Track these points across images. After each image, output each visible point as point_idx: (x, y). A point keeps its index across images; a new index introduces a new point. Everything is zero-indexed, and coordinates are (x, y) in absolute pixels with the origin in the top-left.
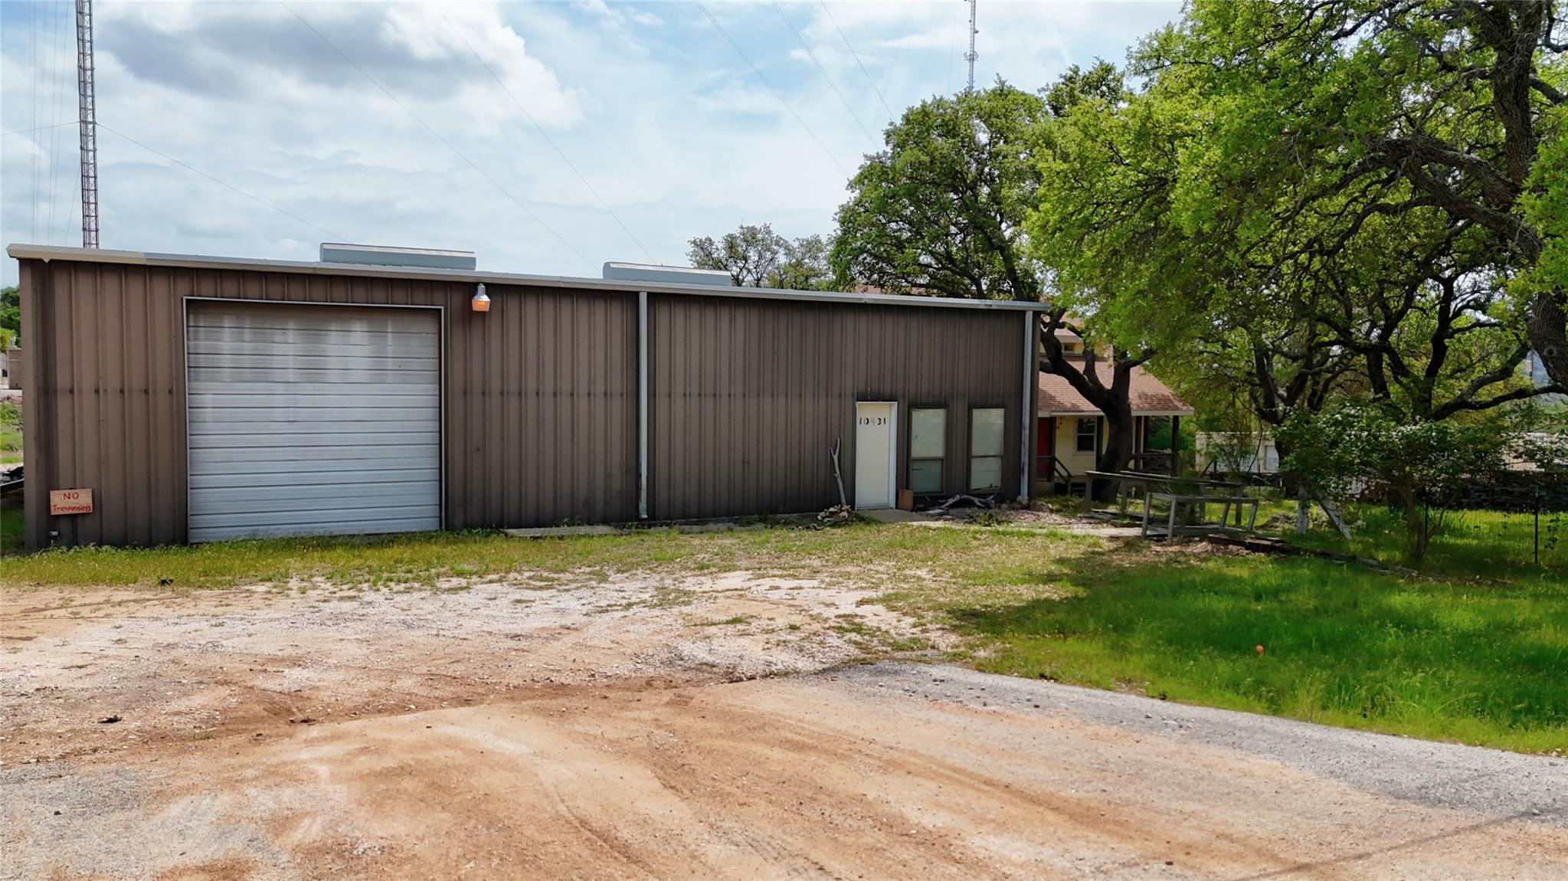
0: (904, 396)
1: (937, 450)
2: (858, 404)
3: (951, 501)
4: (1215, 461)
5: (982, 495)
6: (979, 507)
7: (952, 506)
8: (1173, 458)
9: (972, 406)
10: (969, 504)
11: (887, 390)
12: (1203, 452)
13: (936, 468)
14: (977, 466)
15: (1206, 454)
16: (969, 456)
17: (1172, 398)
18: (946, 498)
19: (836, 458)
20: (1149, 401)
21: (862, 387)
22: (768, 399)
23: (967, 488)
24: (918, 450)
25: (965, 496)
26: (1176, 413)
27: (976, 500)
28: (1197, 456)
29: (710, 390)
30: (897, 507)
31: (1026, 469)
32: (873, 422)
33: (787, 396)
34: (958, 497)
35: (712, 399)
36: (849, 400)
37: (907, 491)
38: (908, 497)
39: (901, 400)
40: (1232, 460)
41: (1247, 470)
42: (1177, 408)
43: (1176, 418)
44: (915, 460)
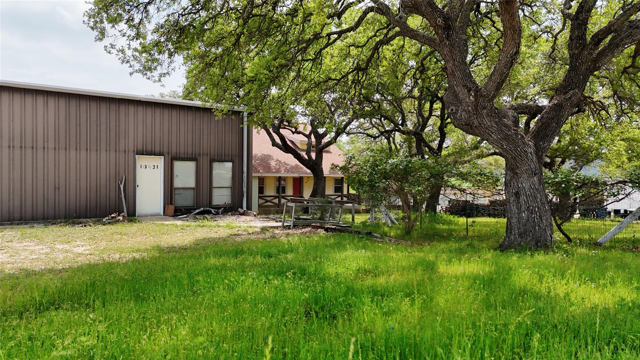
0: (168, 153)
1: (192, 183)
2: (137, 156)
3: (197, 211)
5: (218, 208)
6: (214, 214)
7: (199, 213)
9: (212, 161)
10: (209, 212)
11: (157, 150)
13: (191, 194)
14: (215, 192)
16: (211, 188)
18: (195, 210)
19: (122, 187)
21: (140, 147)
22: (73, 153)
23: (210, 204)
24: (178, 183)
25: (208, 209)
27: (213, 211)
29: (29, 144)
30: (164, 215)
31: (245, 195)
32: (150, 167)
33: (87, 150)
34: (202, 209)
35: (31, 150)
36: (131, 155)
37: (170, 206)
38: (171, 209)
39: (167, 156)
44: (175, 189)
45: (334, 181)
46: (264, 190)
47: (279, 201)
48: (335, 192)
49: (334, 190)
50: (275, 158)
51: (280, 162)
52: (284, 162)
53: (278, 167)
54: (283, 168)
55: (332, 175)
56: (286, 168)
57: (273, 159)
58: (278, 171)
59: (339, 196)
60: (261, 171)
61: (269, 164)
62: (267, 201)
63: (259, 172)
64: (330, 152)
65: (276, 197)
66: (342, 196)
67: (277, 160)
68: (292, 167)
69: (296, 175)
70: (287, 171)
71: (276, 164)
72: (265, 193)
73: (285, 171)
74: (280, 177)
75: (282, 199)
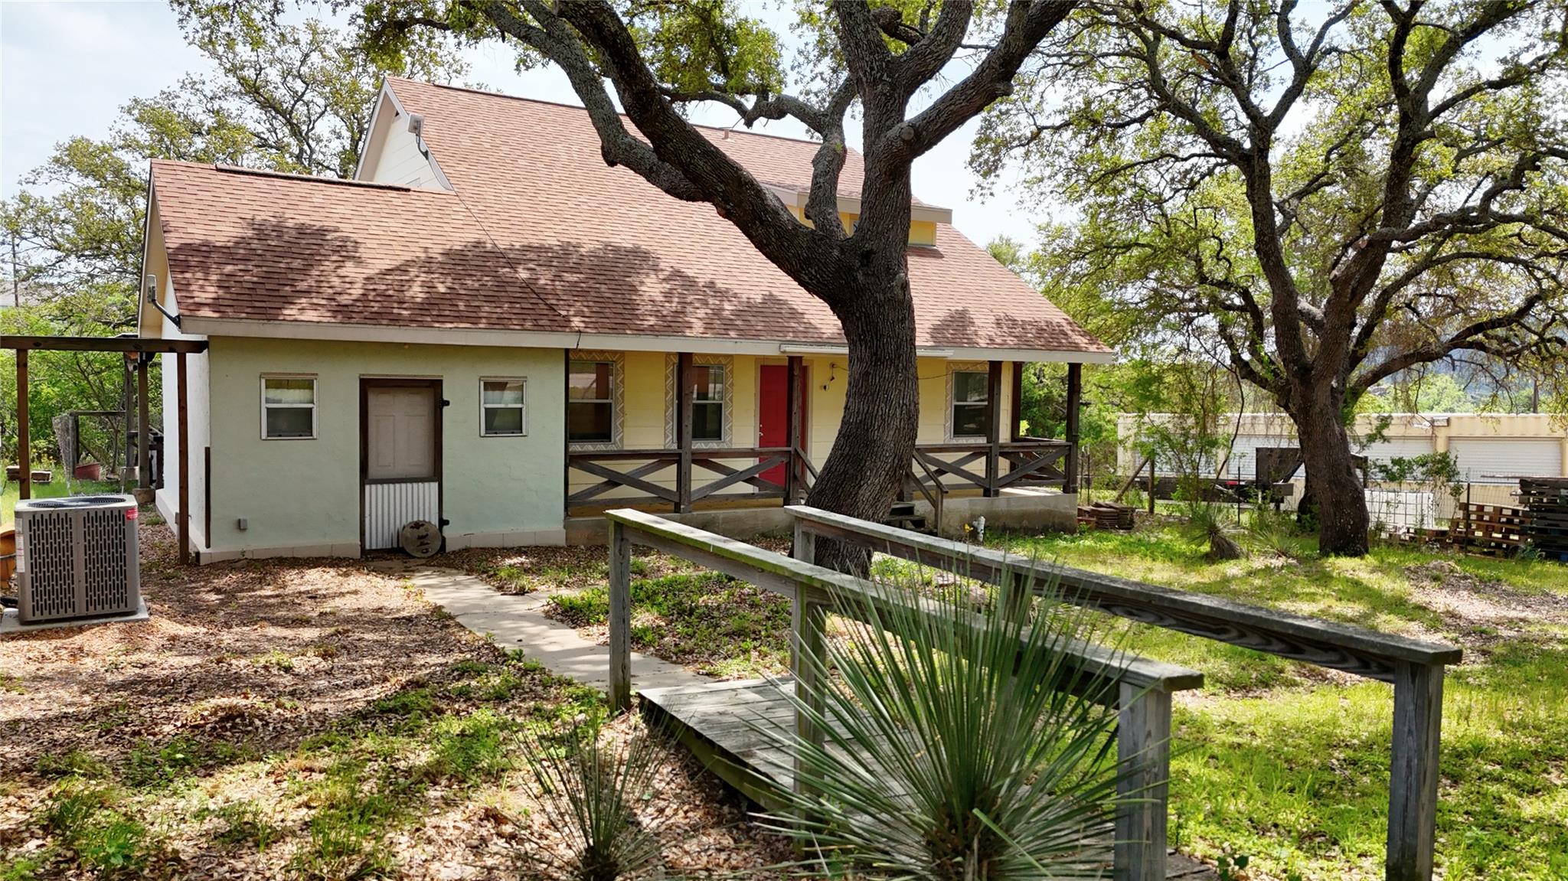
4: (1151, 459)
8: (1070, 451)
12: (1129, 444)
15: (1135, 445)
17: (1067, 328)
20: (1018, 331)
26: (1075, 358)
28: (1120, 450)
40: (1184, 458)
41: (1213, 476)
42: (1077, 348)
43: (1075, 369)
45: (951, 385)
46: (615, 423)
47: (682, 478)
48: (958, 431)
49: (950, 424)
50: (666, 264)
51: (690, 283)
52: (711, 285)
53: (674, 305)
54: (701, 313)
55: (949, 353)
56: (718, 312)
57: (656, 269)
58: (673, 325)
59: (977, 452)
60: (577, 322)
61: (634, 289)
62: (614, 481)
63: (564, 324)
64: (937, 255)
65: (662, 458)
66: (989, 453)
67: (677, 274)
68: (749, 310)
69: (768, 349)
70: (719, 324)
71: (668, 295)
72: (616, 437)
73: (708, 326)
74: (684, 359)
75: (695, 468)
